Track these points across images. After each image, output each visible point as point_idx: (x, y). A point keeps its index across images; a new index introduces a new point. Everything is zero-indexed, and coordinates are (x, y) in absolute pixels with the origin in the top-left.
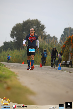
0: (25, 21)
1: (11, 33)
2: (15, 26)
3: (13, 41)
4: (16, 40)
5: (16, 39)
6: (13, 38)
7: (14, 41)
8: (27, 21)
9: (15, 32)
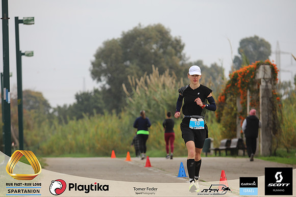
0: (128, 33)
1: (92, 68)
2: (100, 48)
3: (100, 89)
4: (107, 87)
5: (109, 82)
6: (99, 80)
7: (102, 88)
8: (131, 31)
9: (104, 65)
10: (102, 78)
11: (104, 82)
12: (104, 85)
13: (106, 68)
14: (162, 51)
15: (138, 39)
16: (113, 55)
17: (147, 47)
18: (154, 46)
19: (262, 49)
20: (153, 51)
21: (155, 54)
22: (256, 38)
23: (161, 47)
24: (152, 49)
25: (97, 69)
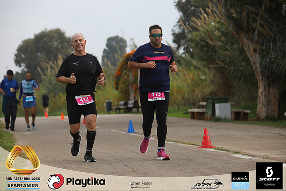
0: (38, 34)
2: (20, 45)
3: (20, 72)
4: (26, 70)
5: (26, 67)
6: (20, 66)
7: (22, 71)
8: (40, 33)
9: (23, 56)
10: (22, 64)
11: (23, 67)
12: (24, 69)
13: (24, 58)
14: (60, 45)
15: (45, 38)
16: (29, 49)
17: (51, 43)
18: (55, 43)
19: (121, 44)
20: (55, 46)
21: (56, 48)
22: (117, 37)
23: (60, 43)
24: (54, 44)
25: (18, 58)
